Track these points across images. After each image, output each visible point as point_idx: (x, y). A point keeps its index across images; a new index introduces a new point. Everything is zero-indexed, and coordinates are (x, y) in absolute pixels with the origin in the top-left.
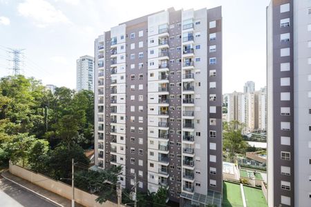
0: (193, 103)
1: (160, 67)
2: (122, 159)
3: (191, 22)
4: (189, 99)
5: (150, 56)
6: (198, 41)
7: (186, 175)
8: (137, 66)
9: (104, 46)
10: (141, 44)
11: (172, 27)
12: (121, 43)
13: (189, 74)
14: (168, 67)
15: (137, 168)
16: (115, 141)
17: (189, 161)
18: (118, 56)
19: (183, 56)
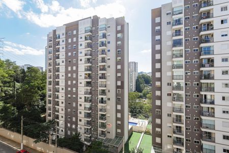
0: (106, 79)
1: (86, 55)
2: (62, 117)
3: (104, 26)
4: (103, 77)
5: (80, 47)
6: (109, 39)
7: (102, 126)
8: (72, 54)
9: (52, 40)
10: (75, 40)
11: (94, 28)
12: (63, 38)
13: (103, 60)
14: (90, 55)
15: (72, 123)
16: (58, 105)
17: (103, 117)
18: (61, 47)
19: (100, 48)
